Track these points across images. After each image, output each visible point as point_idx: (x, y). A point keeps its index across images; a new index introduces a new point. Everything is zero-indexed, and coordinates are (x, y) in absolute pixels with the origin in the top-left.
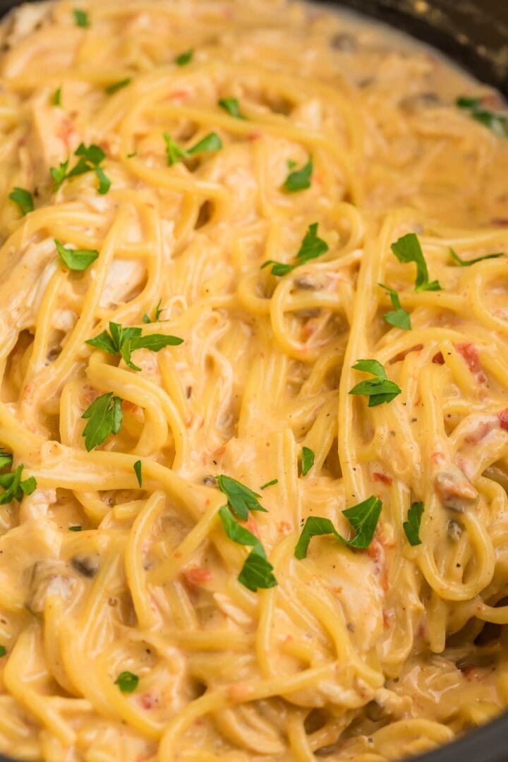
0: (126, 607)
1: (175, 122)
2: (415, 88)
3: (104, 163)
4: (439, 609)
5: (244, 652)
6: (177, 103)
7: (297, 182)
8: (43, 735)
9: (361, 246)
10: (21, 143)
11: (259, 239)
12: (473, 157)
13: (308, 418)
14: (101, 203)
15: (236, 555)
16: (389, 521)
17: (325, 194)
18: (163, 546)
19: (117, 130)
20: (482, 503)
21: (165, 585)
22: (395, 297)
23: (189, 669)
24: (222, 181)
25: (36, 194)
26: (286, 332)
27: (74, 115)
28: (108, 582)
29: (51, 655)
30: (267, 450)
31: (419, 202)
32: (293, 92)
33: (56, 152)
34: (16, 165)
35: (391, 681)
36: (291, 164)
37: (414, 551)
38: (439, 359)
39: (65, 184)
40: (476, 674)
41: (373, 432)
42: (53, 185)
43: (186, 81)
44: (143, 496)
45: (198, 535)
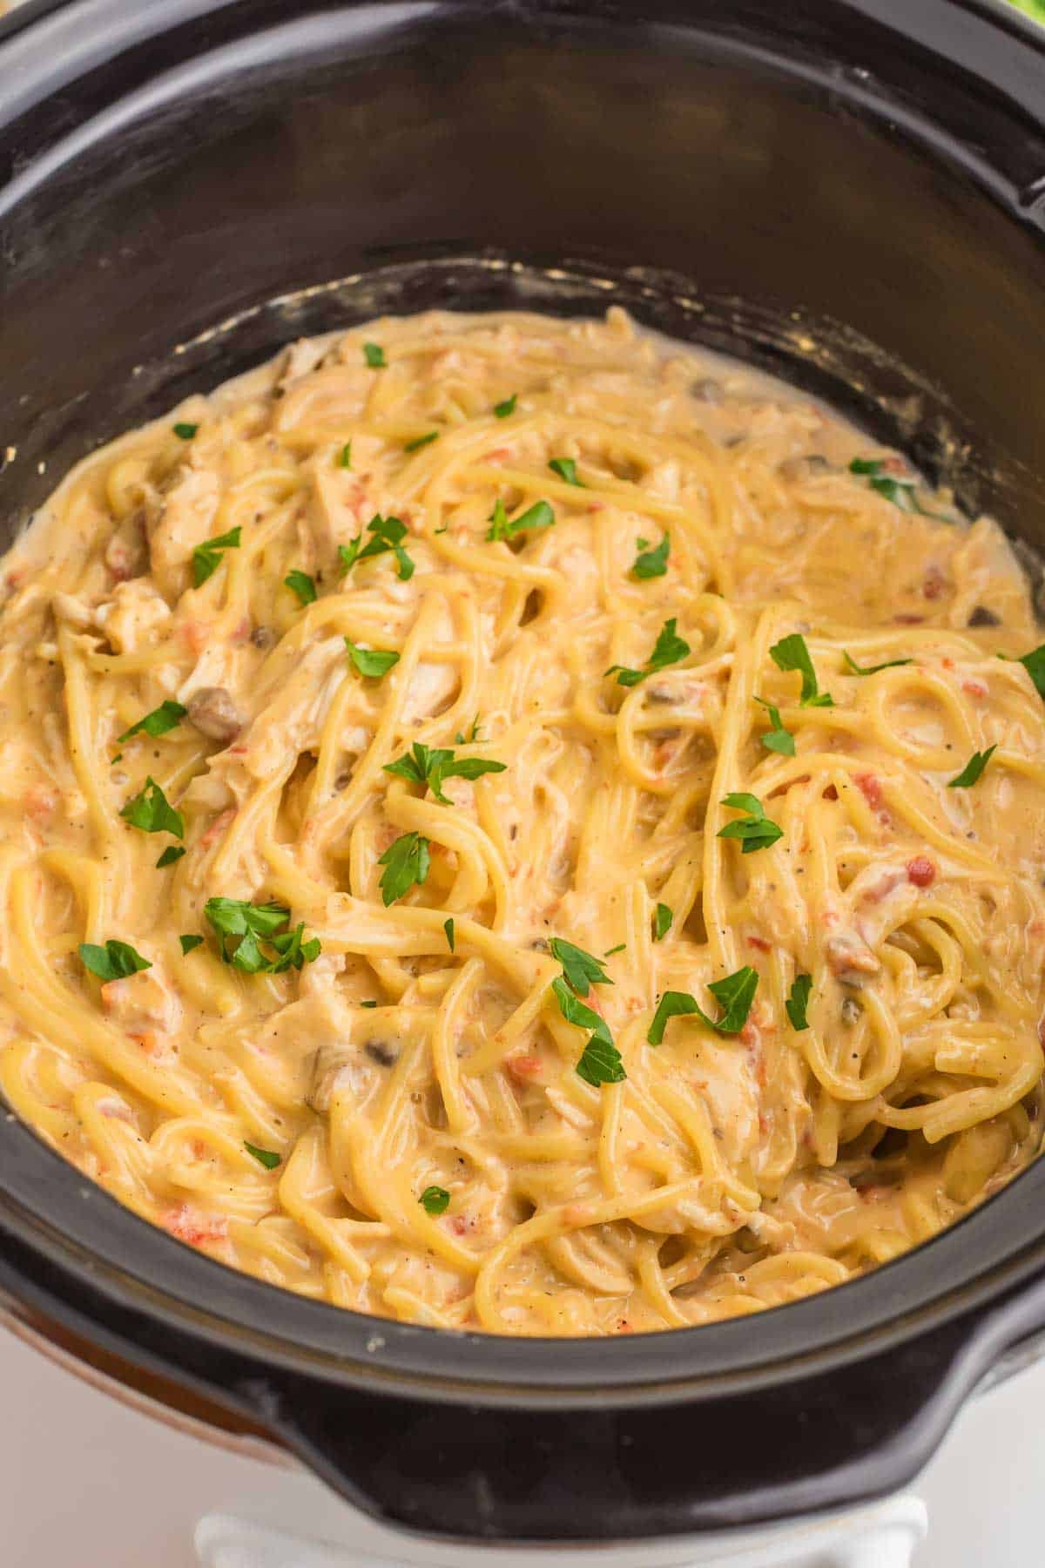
0: (433, 1104)
1: (495, 488)
2: (797, 449)
3: (403, 542)
4: (831, 1112)
5: (584, 1164)
6: (496, 465)
7: (648, 567)
8: (328, 1267)
9: (732, 649)
10: (299, 514)
11: (601, 638)
12: (871, 536)
13: (665, 865)
14: (402, 591)
15: (574, 1039)
16: (767, 998)
17: (683, 583)
18: (481, 1027)
19: (420, 498)
20: (885, 977)
21: (483, 1077)
22: (775, 715)
23: (514, 1184)
24: (555, 564)
25: (319, 579)
26: (636, 757)
27: (366, 479)
28: (411, 1072)
29: (339, 1164)
30: (612, 907)
31: (803, 594)
32: (644, 453)
33: (344, 525)
34: (293, 542)
35: (769, 1202)
36: (642, 543)
37: (799, 1037)
38: (831, 793)
39: (355, 568)
40: (875, 1195)
41: (747, 886)
42: (341, 568)
43: (507, 437)
44: (455, 963)
45: (526, 1013)
